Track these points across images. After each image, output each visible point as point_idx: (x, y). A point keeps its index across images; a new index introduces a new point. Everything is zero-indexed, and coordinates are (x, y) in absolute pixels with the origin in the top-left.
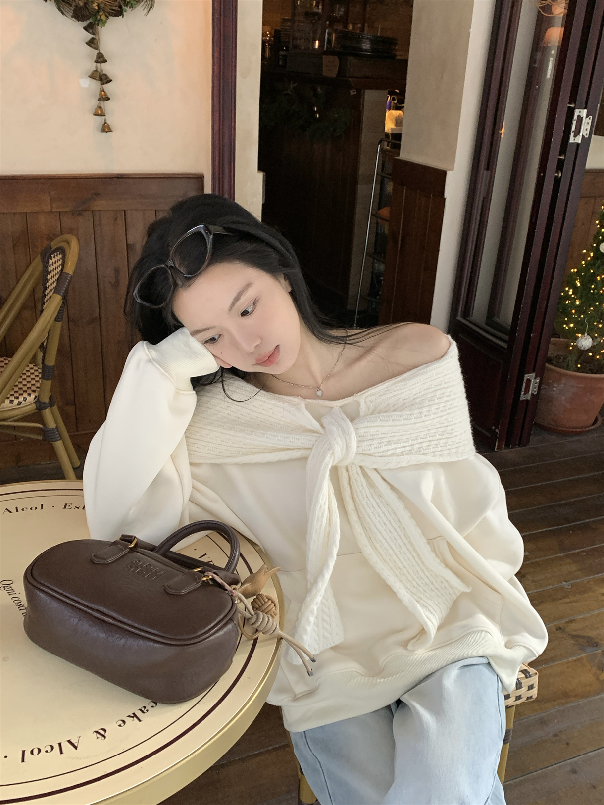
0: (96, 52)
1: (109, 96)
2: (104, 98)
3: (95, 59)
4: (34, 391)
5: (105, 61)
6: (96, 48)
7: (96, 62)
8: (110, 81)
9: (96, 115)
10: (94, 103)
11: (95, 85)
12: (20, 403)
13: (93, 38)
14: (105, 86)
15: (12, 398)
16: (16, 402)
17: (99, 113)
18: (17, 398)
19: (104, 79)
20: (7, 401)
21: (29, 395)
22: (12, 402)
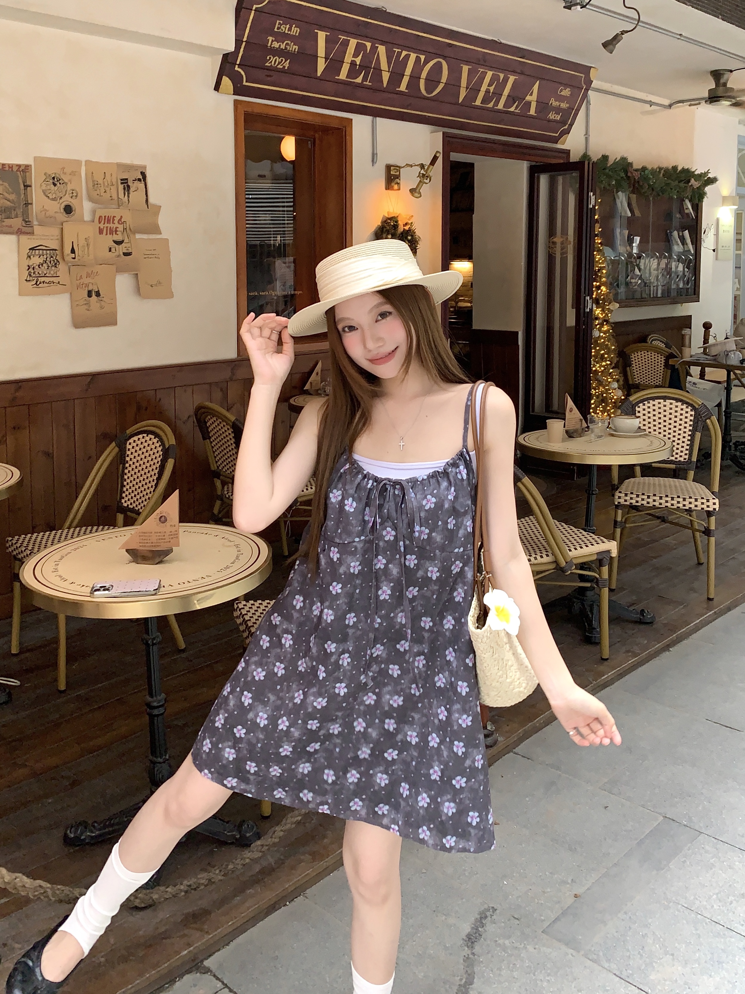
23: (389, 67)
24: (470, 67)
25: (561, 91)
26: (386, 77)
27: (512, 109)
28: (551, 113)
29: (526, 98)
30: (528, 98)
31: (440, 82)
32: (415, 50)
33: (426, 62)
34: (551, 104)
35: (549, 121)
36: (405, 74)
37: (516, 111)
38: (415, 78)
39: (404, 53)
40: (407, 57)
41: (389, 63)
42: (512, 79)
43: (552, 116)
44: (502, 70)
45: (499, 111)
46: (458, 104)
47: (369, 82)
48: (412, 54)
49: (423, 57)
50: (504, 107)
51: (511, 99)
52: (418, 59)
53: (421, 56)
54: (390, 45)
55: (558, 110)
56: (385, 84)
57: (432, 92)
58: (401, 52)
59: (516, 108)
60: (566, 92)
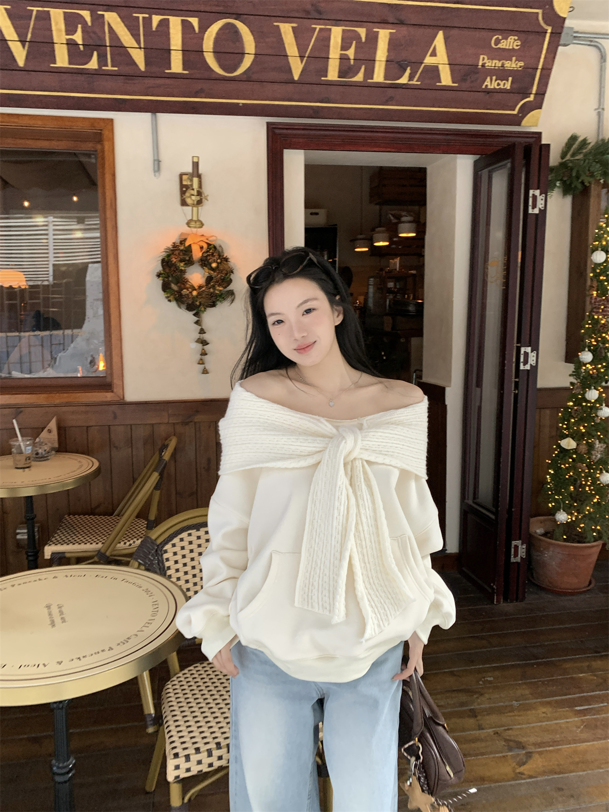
0: (200, 327)
1: (207, 352)
2: (204, 354)
3: (199, 331)
4: (141, 537)
5: (205, 333)
6: (200, 325)
7: (200, 333)
8: (208, 344)
9: (199, 364)
10: (199, 357)
11: (200, 346)
12: (130, 545)
13: (198, 320)
14: (205, 347)
15: (126, 541)
16: (128, 543)
17: (201, 362)
18: (129, 541)
19: (204, 343)
20: (122, 543)
21: (138, 540)
22: (125, 543)
23: (138, 42)
24: (294, 25)
25: (497, 42)
26: (139, 57)
27: (404, 80)
28: (488, 79)
29: (425, 61)
30: (429, 60)
31: (243, 54)
32: (175, 12)
33: (204, 28)
34: (483, 66)
35: (488, 92)
36: (172, 48)
37: (411, 82)
38: (192, 53)
39: (156, 19)
40: (165, 24)
41: (136, 36)
42: (384, 35)
43: (491, 84)
44: (360, 23)
45: (378, 86)
46: (293, 82)
47: (112, 66)
48: (172, 19)
49: (195, 21)
50: (386, 78)
51: (395, 65)
52: (186, 26)
53: (190, 19)
54: (125, 11)
55: (502, 74)
56: (142, 66)
57: (235, 70)
58: (150, 19)
59: (411, 78)
60: (511, 42)
